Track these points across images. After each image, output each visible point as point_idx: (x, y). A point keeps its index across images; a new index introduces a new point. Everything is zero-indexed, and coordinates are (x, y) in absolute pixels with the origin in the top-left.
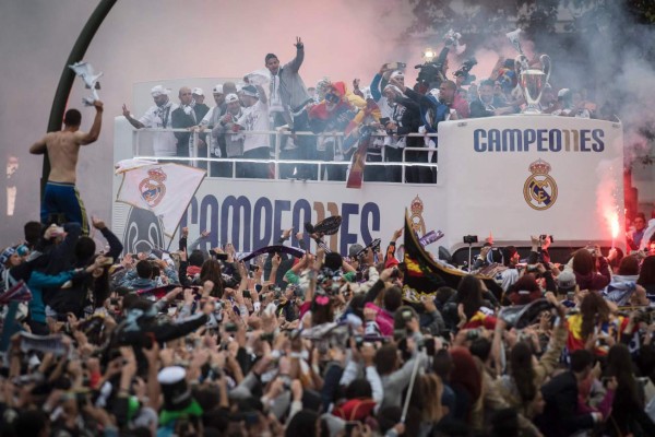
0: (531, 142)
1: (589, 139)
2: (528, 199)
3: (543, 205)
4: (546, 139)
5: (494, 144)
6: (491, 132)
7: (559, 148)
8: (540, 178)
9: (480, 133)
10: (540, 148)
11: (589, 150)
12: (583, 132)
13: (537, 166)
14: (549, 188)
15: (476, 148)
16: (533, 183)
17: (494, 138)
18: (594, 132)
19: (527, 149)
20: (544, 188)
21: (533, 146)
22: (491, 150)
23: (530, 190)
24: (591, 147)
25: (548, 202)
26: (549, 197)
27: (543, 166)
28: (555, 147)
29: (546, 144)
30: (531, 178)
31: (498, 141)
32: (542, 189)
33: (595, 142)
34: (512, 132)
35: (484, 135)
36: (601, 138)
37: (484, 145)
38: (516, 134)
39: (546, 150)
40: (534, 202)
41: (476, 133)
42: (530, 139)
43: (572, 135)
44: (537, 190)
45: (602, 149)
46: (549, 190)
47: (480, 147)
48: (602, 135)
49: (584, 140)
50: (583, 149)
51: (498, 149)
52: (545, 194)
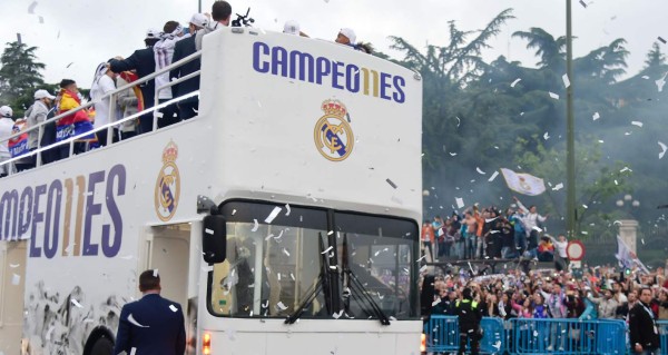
0: (326, 74)
1: (389, 86)
2: (319, 146)
3: (337, 155)
4: (342, 75)
5: (280, 67)
6: (275, 50)
7: (356, 90)
8: (333, 122)
9: (261, 48)
10: (335, 84)
11: (389, 98)
12: (384, 76)
13: (331, 105)
14: (344, 135)
15: (256, 66)
16: (325, 126)
17: (280, 59)
18: (396, 78)
19: (319, 82)
20: (339, 134)
21: (327, 80)
22: (275, 72)
23: (322, 135)
24: (391, 95)
25: (342, 152)
26: (344, 147)
27: (338, 107)
28: (353, 87)
29: (342, 81)
30: (324, 119)
31: (284, 63)
32: (336, 136)
33: (396, 91)
34: (302, 56)
35: (266, 52)
36: (402, 87)
37: (266, 64)
38: (307, 59)
39: (342, 88)
40: (326, 150)
41: (257, 46)
42: (324, 70)
43: (371, 76)
44: (330, 135)
45: (402, 100)
46: (344, 139)
47: (261, 67)
48: (403, 84)
49: (384, 85)
50: (383, 96)
51: (284, 74)
52: (339, 142)
